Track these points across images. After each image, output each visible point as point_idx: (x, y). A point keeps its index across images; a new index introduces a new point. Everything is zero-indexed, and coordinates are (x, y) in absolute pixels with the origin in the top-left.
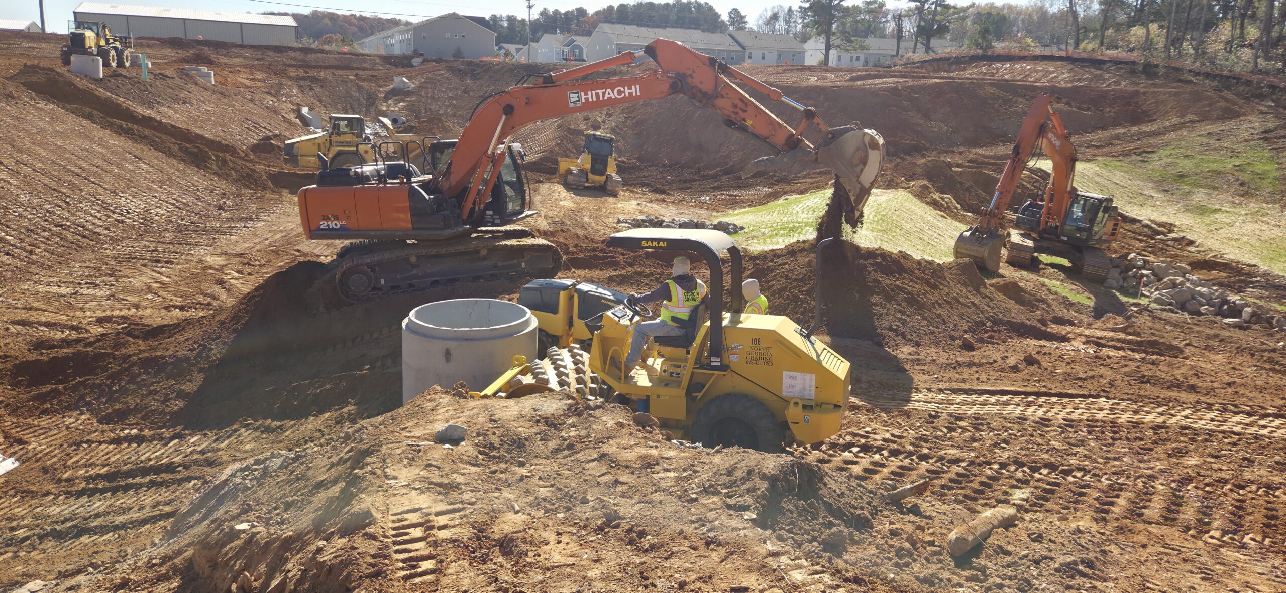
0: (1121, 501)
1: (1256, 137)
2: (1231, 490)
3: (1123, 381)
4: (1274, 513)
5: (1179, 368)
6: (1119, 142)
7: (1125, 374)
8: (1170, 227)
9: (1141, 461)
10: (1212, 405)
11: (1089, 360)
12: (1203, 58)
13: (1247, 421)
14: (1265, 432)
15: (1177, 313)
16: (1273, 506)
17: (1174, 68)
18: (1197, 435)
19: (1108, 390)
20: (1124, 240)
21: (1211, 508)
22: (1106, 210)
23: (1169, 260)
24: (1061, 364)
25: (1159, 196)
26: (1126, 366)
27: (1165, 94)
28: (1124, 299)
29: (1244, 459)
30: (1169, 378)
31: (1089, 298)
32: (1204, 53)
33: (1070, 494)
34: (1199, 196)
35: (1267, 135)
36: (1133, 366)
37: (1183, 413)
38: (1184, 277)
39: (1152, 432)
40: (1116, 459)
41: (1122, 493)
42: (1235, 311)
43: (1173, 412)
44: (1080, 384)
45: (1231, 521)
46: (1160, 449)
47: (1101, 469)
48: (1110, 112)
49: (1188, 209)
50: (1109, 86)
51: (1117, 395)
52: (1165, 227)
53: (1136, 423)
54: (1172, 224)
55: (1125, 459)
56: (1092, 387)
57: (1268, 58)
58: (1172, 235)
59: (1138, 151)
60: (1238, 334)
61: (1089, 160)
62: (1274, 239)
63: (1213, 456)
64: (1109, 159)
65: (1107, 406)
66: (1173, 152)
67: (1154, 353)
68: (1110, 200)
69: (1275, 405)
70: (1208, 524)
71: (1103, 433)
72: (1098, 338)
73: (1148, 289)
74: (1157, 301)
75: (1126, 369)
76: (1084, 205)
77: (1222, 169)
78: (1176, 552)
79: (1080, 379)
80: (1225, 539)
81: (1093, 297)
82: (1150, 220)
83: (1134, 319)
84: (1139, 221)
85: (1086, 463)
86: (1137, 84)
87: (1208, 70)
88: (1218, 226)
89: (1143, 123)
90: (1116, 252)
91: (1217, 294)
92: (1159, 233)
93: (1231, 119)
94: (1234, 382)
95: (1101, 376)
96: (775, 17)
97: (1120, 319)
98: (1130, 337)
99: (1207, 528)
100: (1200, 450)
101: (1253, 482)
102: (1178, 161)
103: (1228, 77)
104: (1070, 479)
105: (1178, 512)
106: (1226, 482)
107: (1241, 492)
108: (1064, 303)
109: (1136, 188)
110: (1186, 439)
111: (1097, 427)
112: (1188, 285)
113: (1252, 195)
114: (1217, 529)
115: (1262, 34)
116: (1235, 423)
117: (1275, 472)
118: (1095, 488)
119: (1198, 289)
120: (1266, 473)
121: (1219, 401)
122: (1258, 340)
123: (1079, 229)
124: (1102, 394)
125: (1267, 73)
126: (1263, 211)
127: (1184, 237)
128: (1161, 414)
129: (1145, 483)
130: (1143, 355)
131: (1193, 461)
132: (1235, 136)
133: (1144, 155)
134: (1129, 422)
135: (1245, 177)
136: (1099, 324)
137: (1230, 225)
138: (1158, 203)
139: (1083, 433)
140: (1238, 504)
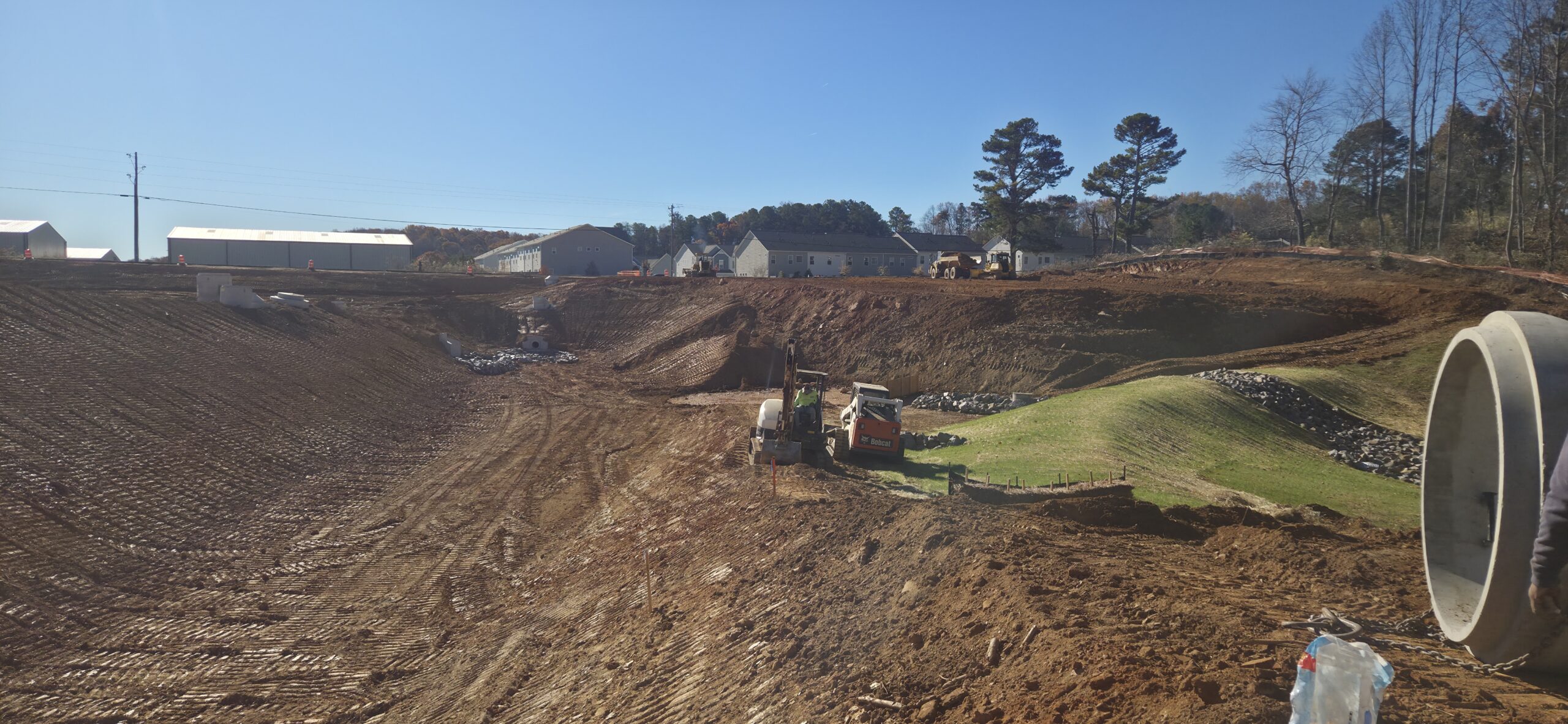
6: (1362, 346)
96: (944, 215)
133: (1393, 359)
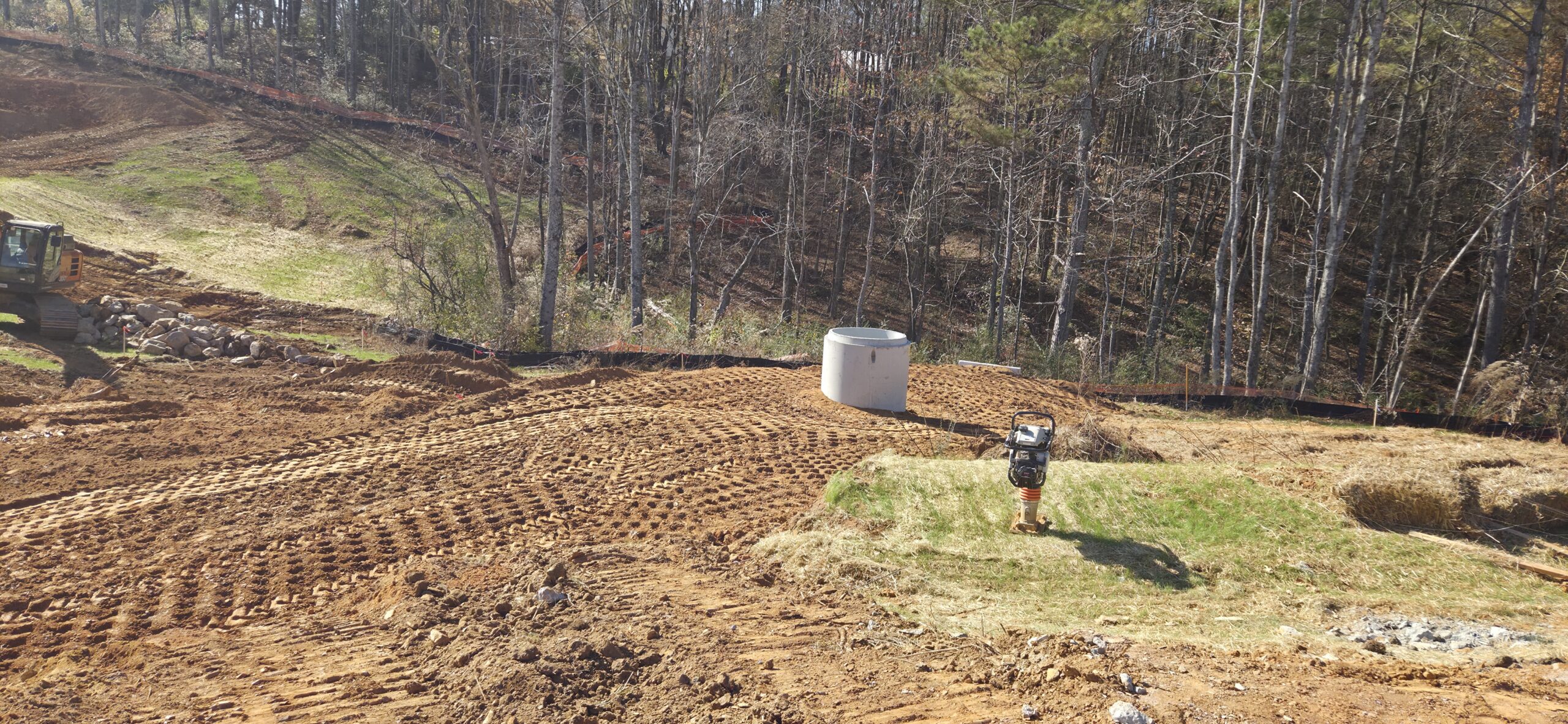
0: (121, 618)
1: (230, 147)
2: (251, 555)
3: (106, 462)
4: (298, 564)
5: (177, 429)
6: (61, 151)
7: (107, 453)
8: (152, 258)
9: (140, 558)
10: (219, 463)
11: (56, 446)
12: (148, 49)
13: (260, 471)
14: (279, 478)
15: (176, 361)
16: (296, 557)
17: (114, 58)
18: (206, 503)
19: (86, 479)
20: (95, 279)
21: (231, 584)
22: (56, 242)
23: (158, 298)
24: (16, 460)
25: (131, 219)
26: (109, 442)
27: (109, 90)
28: (105, 355)
29: (261, 515)
30: (166, 444)
31: (55, 362)
32: (149, 43)
33: (49, 634)
34: (179, 218)
35: (241, 145)
36: (119, 440)
37: (187, 483)
38: (176, 316)
39: (151, 517)
40: (107, 566)
41: (121, 607)
42: (242, 348)
43: (174, 485)
44: (47, 481)
45: (255, 591)
46: (163, 535)
47: (89, 586)
48: (39, 111)
49: (169, 234)
50: (31, 75)
51: (101, 483)
52: (145, 258)
53: (129, 511)
54: (153, 254)
55: (120, 562)
56: (63, 481)
57: (225, 56)
58: (156, 268)
59: (90, 163)
60: (249, 374)
61: (24, 176)
62: (271, 261)
63: (227, 523)
64: (52, 173)
65: (89, 500)
66: (137, 164)
67: (145, 418)
68: (60, 229)
69: (286, 445)
70: (230, 604)
71: (86, 537)
72: (68, 413)
73: (134, 337)
74: (148, 351)
75: (110, 446)
76: (23, 237)
77: (198, 185)
78: (179, 658)
79: (45, 475)
80: (250, 614)
81: (61, 360)
82: (124, 251)
83: (122, 379)
84: (111, 253)
85: (67, 584)
86: (71, 76)
87: (157, 63)
88: (205, 252)
89: (89, 126)
90: (86, 296)
91: (218, 331)
92: (139, 266)
93: (197, 125)
94: (241, 431)
95: (75, 464)
97: (96, 383)
98: (114, 403)
99: (229, 609)
100: (212, 520)
101: (273, 539)
102: (145, 175)
103: (183, 75)
104: (47, 613)
105: (193, 603)
106: (241, 548)
107: (262, 553)
108: (18, 374)
109: (98, 211)
110: (194, 513)
111: (76, 532)
112: (183, 326)
113: (239, 214)
114: (240, 606)
115: (211, 26)
116: (247, 477)
117: (295, 519)
118: (84, 613)
119: (195, 329)
120: (286, 524)
121: (227, 457)
122: (271, 377)
123: (23, 271)
124: (79, 486)
125: (226, 72)
126: (254, 231)
127: (170, 269)
128: (160, 491)
129: (149, 583)
130: (132, 423)
131: (203, 537)
132: (206, 145)
133: (99, 168)
134: (120, 513)
135: (227, 193)
136: (69, 394)
137: (222, 249)
138: (130, 228)
139: (59, 545)
140: (259, 569)
